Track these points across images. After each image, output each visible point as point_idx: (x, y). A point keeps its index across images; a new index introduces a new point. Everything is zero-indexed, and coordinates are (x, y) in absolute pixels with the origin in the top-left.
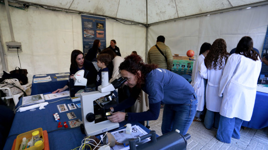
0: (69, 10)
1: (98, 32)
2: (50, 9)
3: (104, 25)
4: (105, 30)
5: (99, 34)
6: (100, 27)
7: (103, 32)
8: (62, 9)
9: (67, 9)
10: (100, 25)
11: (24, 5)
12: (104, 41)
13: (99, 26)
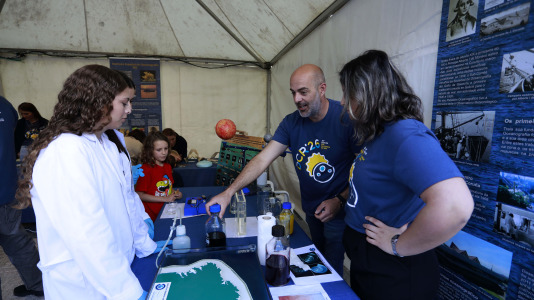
0: (89, 53)
1: (145, 87)
2: (58, 56)
3: (156, 73)
4: (158, 84)
5: (147, 91)
6: (149, 77)
7: (154, 87)
8: (76, 52)
9: (84, 53)
10: (147, 74)
11: (18, 54)
12: (157, 104)
13: (145, 77)
